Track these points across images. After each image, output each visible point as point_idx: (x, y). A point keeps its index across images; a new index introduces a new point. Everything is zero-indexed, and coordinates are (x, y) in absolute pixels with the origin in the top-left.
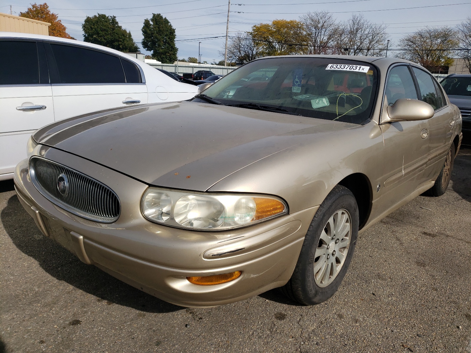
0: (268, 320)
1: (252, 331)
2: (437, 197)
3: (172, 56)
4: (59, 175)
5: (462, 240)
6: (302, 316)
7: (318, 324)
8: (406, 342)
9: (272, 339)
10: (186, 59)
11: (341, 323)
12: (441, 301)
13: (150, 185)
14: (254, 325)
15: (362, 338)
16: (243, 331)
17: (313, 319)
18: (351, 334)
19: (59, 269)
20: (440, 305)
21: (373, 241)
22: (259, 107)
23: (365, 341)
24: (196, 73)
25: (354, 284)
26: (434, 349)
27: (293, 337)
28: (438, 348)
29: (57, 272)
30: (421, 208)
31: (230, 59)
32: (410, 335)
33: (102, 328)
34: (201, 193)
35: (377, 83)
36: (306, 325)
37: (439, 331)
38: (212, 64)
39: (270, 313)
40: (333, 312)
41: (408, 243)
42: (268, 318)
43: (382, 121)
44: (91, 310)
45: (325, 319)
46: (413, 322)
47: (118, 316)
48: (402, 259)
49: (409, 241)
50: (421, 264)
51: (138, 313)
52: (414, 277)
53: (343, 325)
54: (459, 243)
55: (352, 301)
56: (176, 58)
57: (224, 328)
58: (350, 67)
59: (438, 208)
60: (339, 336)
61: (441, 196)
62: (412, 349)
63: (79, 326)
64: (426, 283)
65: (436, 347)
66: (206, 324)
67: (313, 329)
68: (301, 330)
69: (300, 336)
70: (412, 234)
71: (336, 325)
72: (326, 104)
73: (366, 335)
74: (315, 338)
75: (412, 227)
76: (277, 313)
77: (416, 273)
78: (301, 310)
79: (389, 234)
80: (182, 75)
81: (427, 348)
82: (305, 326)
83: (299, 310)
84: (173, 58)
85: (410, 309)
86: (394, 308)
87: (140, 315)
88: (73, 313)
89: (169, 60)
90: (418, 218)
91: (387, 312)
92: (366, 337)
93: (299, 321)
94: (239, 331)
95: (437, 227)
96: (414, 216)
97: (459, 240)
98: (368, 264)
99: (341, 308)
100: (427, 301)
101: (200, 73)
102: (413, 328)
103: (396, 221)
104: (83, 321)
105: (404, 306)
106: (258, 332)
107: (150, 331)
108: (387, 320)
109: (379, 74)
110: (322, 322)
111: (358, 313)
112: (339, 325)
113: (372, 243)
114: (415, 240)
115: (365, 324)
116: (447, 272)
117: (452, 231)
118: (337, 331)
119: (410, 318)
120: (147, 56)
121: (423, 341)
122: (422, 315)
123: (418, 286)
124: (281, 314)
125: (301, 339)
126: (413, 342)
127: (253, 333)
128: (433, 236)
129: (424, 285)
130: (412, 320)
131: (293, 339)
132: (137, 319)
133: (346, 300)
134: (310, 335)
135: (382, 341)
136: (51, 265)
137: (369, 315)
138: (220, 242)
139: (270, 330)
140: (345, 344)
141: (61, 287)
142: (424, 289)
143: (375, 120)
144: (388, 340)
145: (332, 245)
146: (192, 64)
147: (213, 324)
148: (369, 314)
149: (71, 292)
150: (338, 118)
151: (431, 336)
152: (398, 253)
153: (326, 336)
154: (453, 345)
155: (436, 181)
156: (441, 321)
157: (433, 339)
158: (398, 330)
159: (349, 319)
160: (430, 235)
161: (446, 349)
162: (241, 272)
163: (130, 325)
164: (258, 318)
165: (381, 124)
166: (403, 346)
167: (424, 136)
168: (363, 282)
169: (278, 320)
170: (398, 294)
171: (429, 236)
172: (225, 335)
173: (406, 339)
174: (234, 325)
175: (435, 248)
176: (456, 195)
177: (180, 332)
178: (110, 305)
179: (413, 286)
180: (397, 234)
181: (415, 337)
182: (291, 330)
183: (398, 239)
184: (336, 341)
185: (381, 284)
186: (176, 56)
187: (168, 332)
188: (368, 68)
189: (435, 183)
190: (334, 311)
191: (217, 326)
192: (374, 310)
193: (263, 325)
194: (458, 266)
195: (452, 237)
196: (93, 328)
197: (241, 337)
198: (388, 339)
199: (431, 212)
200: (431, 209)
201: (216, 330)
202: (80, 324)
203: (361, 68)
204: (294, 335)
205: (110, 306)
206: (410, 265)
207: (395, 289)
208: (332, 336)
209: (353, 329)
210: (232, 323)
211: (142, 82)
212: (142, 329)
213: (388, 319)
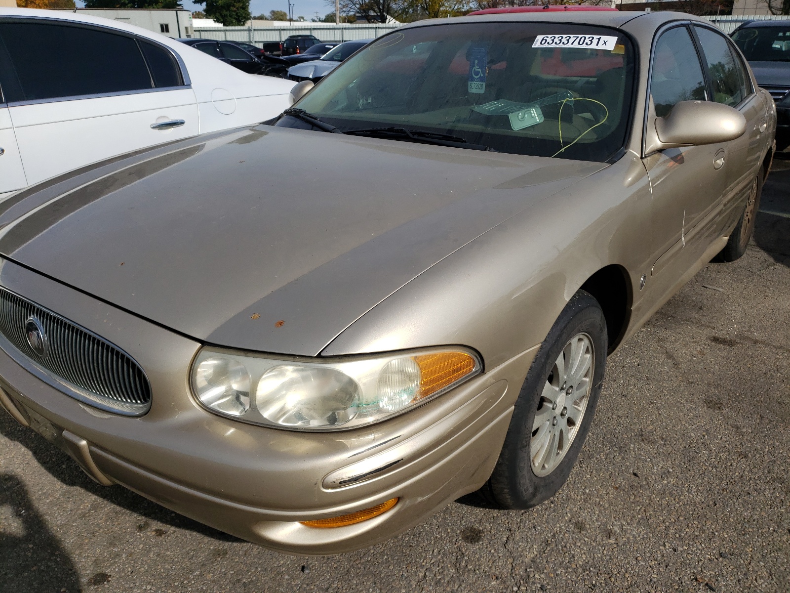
0: (450, 545)
1: (423, 571)
2: (730, 263)
3: (241, 11)
4: (27, 318)
5: (781, 348)
6: (510, 530)
7: (541, 545)
8: (702, 571)
9: (460, 585)
10: (267, 14)
11: (581, 541)
12: (756, 478)
13: (204, 343)
14: (425, 558)
15: (623, 570)
16: (406, 571)
17: (531, 536)
18: (601, 563)
19: (64, 466)
20: (755, 487)
21: (626, 362)
22: (408, 135)
23: (627, 575)
24: (286, 40)
25: (598, 456)
26: (752, 582)
27: (497, 578)
28: (758, 579)
29: (60, 472)
30: (705, 287)
31: (344, 9)
32: (707, 556)
33: (149, 587)
34: (309, 360)
35: (635, 70)
36: (520, 549)
37: (758, 544)
38: (314, 21)
39: (452, 530)
40: (567, 518)
41: (688, 362)
42: (451, 542)
43: (648, 150)
44: (126, 550)
45: (552, 534)
46: (711, 527)
47: (178, 558)
48: (681, 397)
49: (690, 358)
50: (713, 404)
51: (213, 549)
52: (704, 433)
53: (586, 544)
54: (778, 354)
55: (598, 493)
56: (249, 14)
57: (371, 568)
58: (579, 39)
59: (734, 285)
60: (581, 567)
61: (738, 260)
62: (713, 585)
63: (106, 586)
64: (726, 444)
65: (754, 578)
66: (339, 564)
67: (533, 558)
68: (510, 560)
69: (511, 575)
70: (693, 342)
71: (574, 544)
72: (538, 120)
73: (629, 563)
74: (537, 576)
75: (691, 327)
76: (466, 528)
77: (706, 424)
78: (507, 518)
79: (653, 346)
80: (260, 46)
81: (739, 581)
82: (517, 553)
83: (504, 518)
84: (244, 15)
85: (703, 500)
86: (674, 502)
87: (218, 553)
88: (93, 559)
89: (236, 19)
90: (701, 308)
91: (662, 510)
92: (628, 566)
93: (506, 542)
94: (399, 572)
95: (735, 326)
96: (693, 304)
97: (776, 347)
98: (620, 413)
99: (581, 509)
100: (731, 480)
101: (294, 40)
102: (710, 539)
103: (662, 318)
104: (113, 574)
105: (691, 496)
106: (434, 572)
107: (237, 585)
108: (663, 527)
109: (637, 50)
110: (547, 541)
111: (611, 516)
112: (579, 544)
113: (624, 367)
114: (699, 356)
115: (624, 539)
116: (762, 417)
117: (763, 330)
118: (576, 558)
119: (705, 519)
120: (196, 12)
121: (732, 567)
122: (726, 513)
123: (713, 451)
124: (472, 530)
125: (513, 580)
126: (713, 570)
127: (425, 573)
128: (730, 343)
129: (722, 449)
130: (709, 523)
131: (498, 582)
132: (213, 562)
133: (587, 491)
134: (528, 570)
135: (659, 572)
136: (48, 460)
137: (631, 520)
138: (354, 455)
139: (455, 565)
140: (593, 585)
141: (69, 506)
142: (724, 456)
143: (634, 150)
144: (669, 569)
145: (561, 400)
146: (278, 24)
147: (351, 560)
148: (630, 518)
149: (87, 513)
150: (563, 150)
151: (744, 555)
152: (672, 385)
153: (557, 570)
154: (785, 569)
155: (730, 236)
156: (760, 521)
157: (749, 561)
158: (685, 547)
159: (595, 531)
160: (724, 342)
161: (772, 579)
162: (398, 498)
163: (201, 575)
164: (432, 542)
165: (645, 157)
166: (696, 579)
167: (718, 164)
168: (615, 451)
169: (468, 542)
170: (678, 470)
171: (724, 345)
172: (375, 583)
173: (700, 564)
174: (389, 561)
175: (735, 368)
176: (763, 255)
177: (293, 583)
178: (161, 536)
179: (705, 452)
180: (667, 345)
181: (717, 559)
182: (493, 562)
183: (670, 356)
184: (575, 578)
185: (647, 452)
186: (247, 11)
187: (271, 584)
188: (616, 38)
189: (729, 240)
190: (567, 516)
191: (359, 566)
192: (639, 508)
193: (442, 557)
194: (779, 403)
195: (763, 342)
196: (131, 588)
197: (403, 585)
198: (668, 567)
199: (723, 293)
200: (722, 288)
201: (357, 575)
202: (108, 581)
203: (601, 42)
204: (499, 572)
205: (161, 538)
206: (695, 409)
207: (673, 460)
208: (569, 569)
209: (605, 552)
210: (386, 557)
211: (184, 84)
212: (222, 583)
213: (665, 524)
